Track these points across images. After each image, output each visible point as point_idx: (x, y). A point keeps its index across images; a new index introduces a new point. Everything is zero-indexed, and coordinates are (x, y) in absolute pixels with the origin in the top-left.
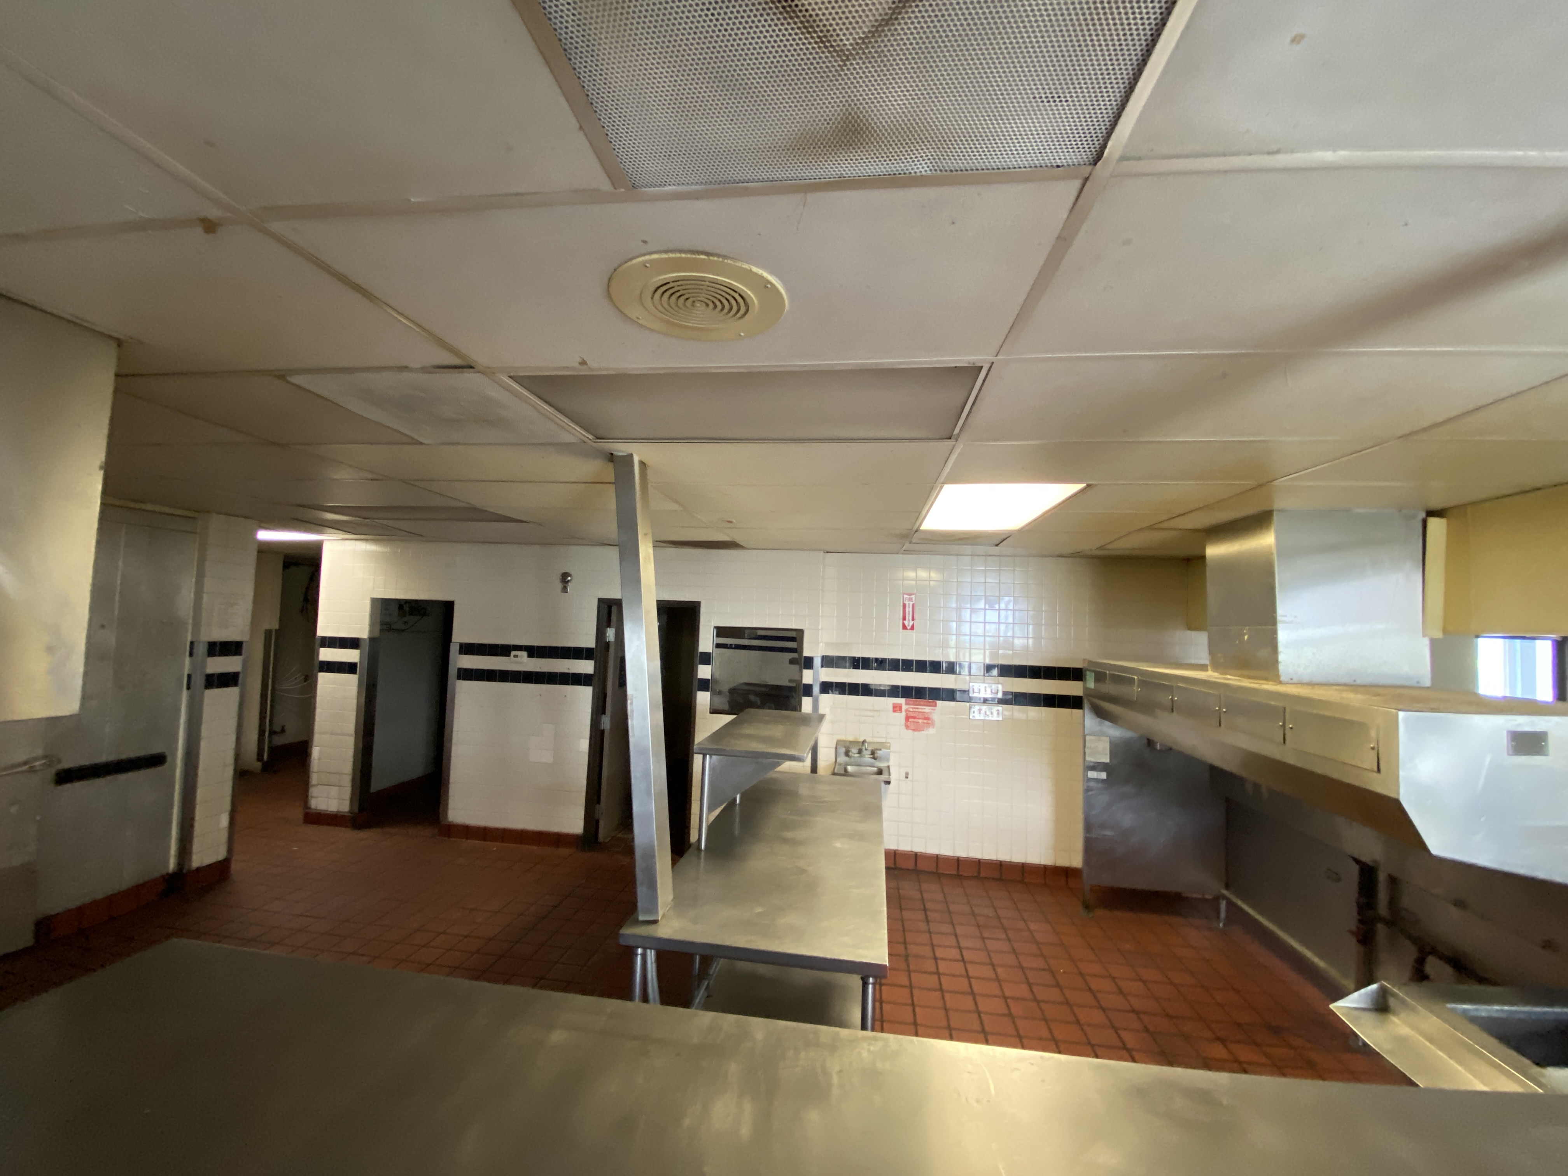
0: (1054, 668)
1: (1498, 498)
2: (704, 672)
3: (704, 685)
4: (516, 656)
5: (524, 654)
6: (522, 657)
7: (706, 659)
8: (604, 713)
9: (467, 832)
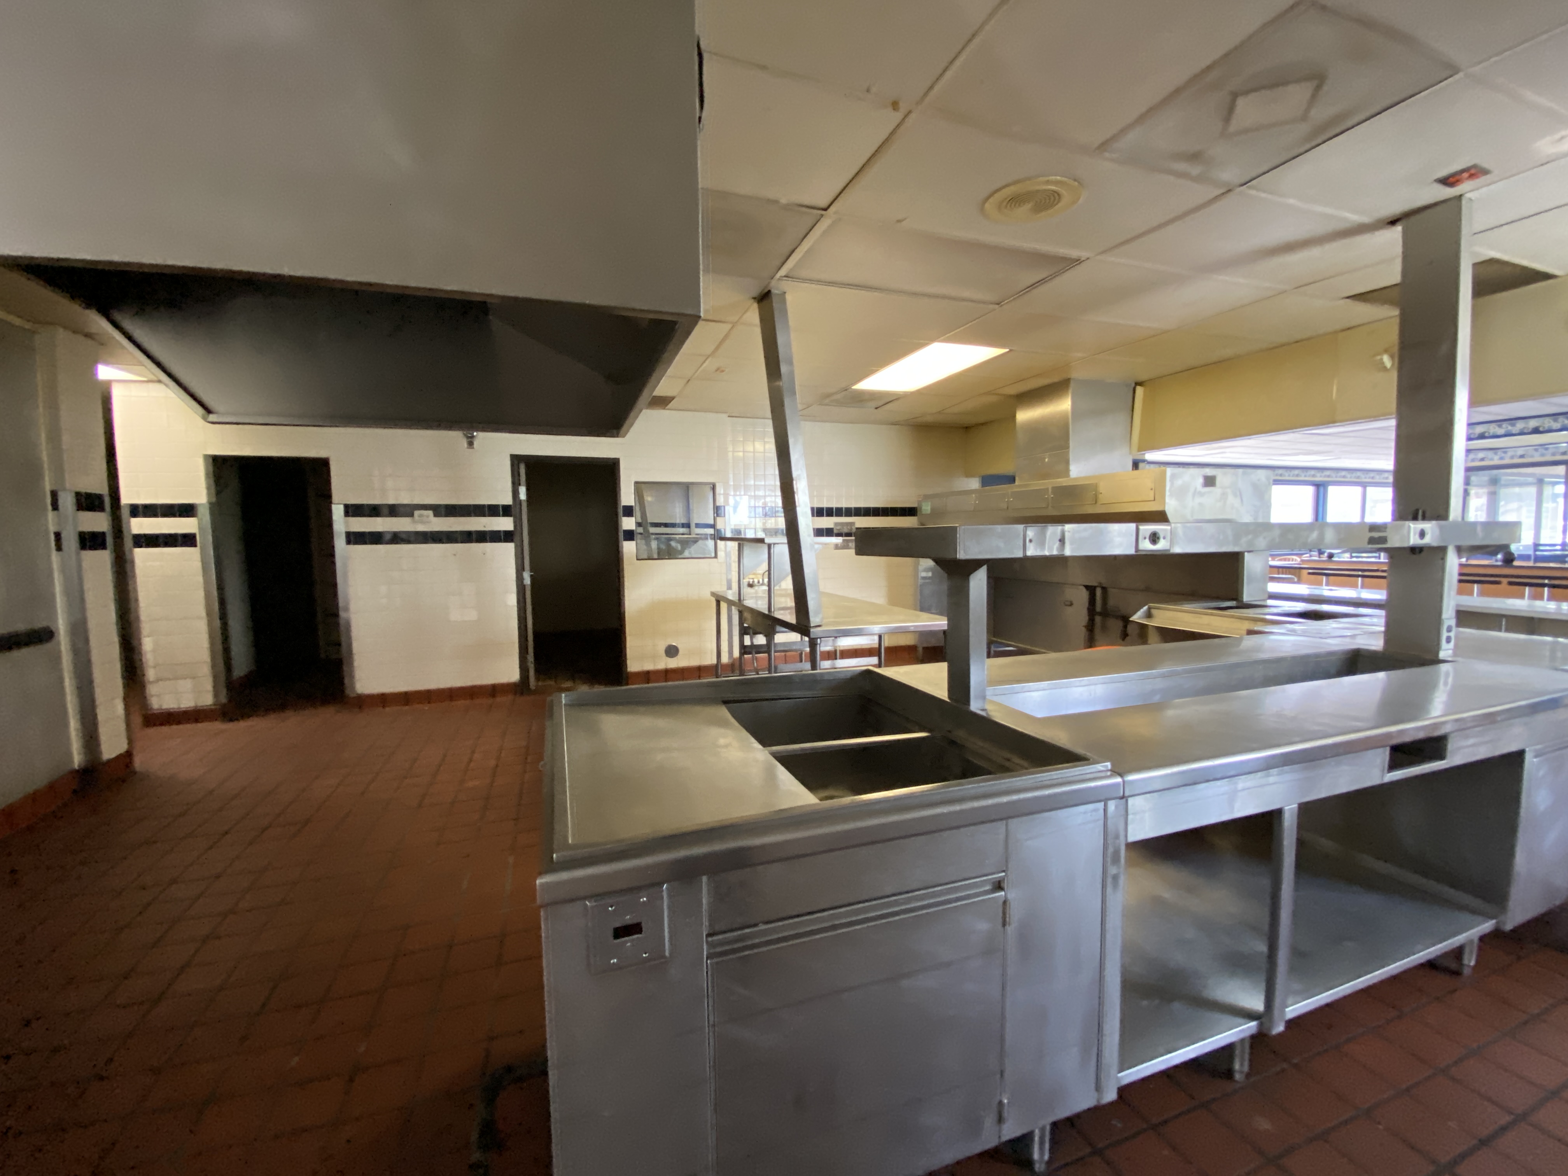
0: (879, 508)
1: (1176, 373)
2: (628, 523)
3: (630, 535)
4: (421, 516)
5: (430, 513)
6: (428, 516)
7: (629, 511)
8: (523, 569)
9: (383, 700)
